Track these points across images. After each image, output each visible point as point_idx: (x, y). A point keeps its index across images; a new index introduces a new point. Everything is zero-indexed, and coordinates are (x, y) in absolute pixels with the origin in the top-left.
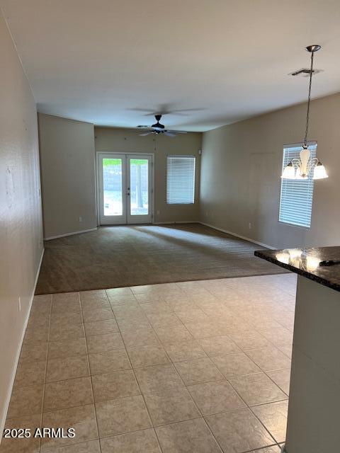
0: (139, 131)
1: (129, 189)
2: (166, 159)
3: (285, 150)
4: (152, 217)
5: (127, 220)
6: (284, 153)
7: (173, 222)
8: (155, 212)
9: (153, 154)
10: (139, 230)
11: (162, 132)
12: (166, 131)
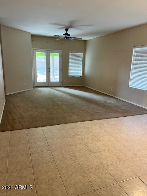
0: (54, 38)
1: (50, 68)
2: (68, 53)
3: (134, 49)
4: (61, 83)
5: (48, 84)
6: (134, 51)
7: (72, 86)
8: (63, 81)
9: (62, 51)
10: (55, 90)
11: (69, 38)
12: (71, 37)
